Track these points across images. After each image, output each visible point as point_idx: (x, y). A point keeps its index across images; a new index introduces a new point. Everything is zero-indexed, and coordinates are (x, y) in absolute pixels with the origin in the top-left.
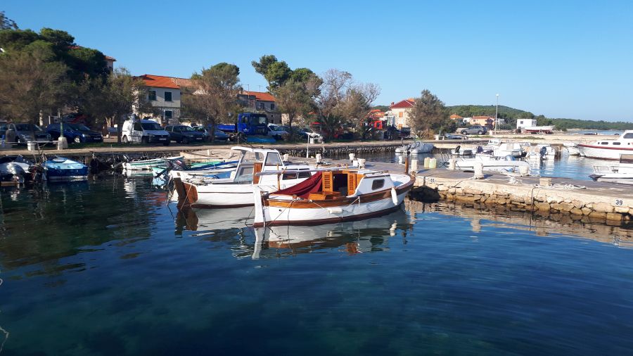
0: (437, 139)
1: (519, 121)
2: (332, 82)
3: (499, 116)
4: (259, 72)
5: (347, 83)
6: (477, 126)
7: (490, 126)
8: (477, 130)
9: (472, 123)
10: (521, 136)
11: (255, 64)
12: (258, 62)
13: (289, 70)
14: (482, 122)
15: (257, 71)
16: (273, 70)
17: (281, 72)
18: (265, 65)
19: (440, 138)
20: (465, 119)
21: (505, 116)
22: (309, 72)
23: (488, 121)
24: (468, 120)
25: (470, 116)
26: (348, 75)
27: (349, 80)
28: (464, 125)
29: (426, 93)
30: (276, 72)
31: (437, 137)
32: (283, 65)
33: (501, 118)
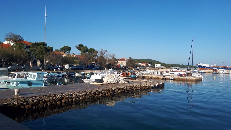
0: (133, 70)
1: (156, 65)
2: (102, 53)
3: (149, 63)
4: (78, 49)
5: (106, 53)
6: (143, 66)
7: (147, 66)
8: (143, 67)
9: (141, 65)
10: (155, 69)
11: (76, 47)
12: (78, 46)
13: (88, 49)
14: (144, 65)
15: (77, 49)
16: (83, 49)
17: (86, 49)
18: (80, 47)
19: (134, 69)
20: (139, 64)
21: (152, 63)
22: (94, 49)
23: (146, 64)
24: (140, 64)
25: (140, 63)
26: (106, 51)
27: (107, 52)
28: (139, 66)
29: (130, 58)
30: (84, 49)
31: (133, 69)
32: (86, 47)
33: (150, 64)
